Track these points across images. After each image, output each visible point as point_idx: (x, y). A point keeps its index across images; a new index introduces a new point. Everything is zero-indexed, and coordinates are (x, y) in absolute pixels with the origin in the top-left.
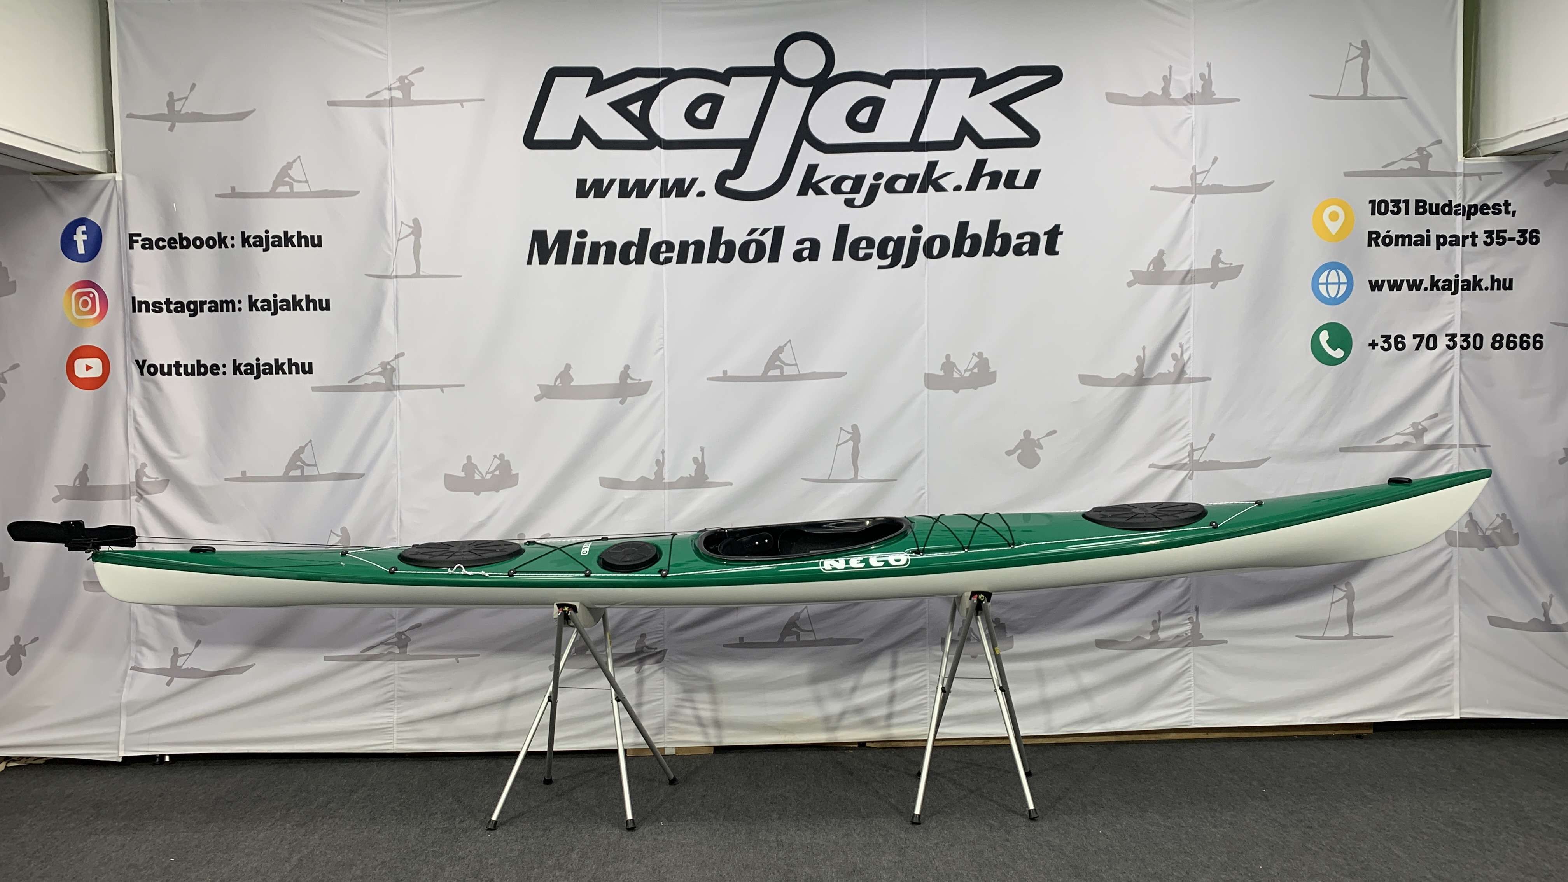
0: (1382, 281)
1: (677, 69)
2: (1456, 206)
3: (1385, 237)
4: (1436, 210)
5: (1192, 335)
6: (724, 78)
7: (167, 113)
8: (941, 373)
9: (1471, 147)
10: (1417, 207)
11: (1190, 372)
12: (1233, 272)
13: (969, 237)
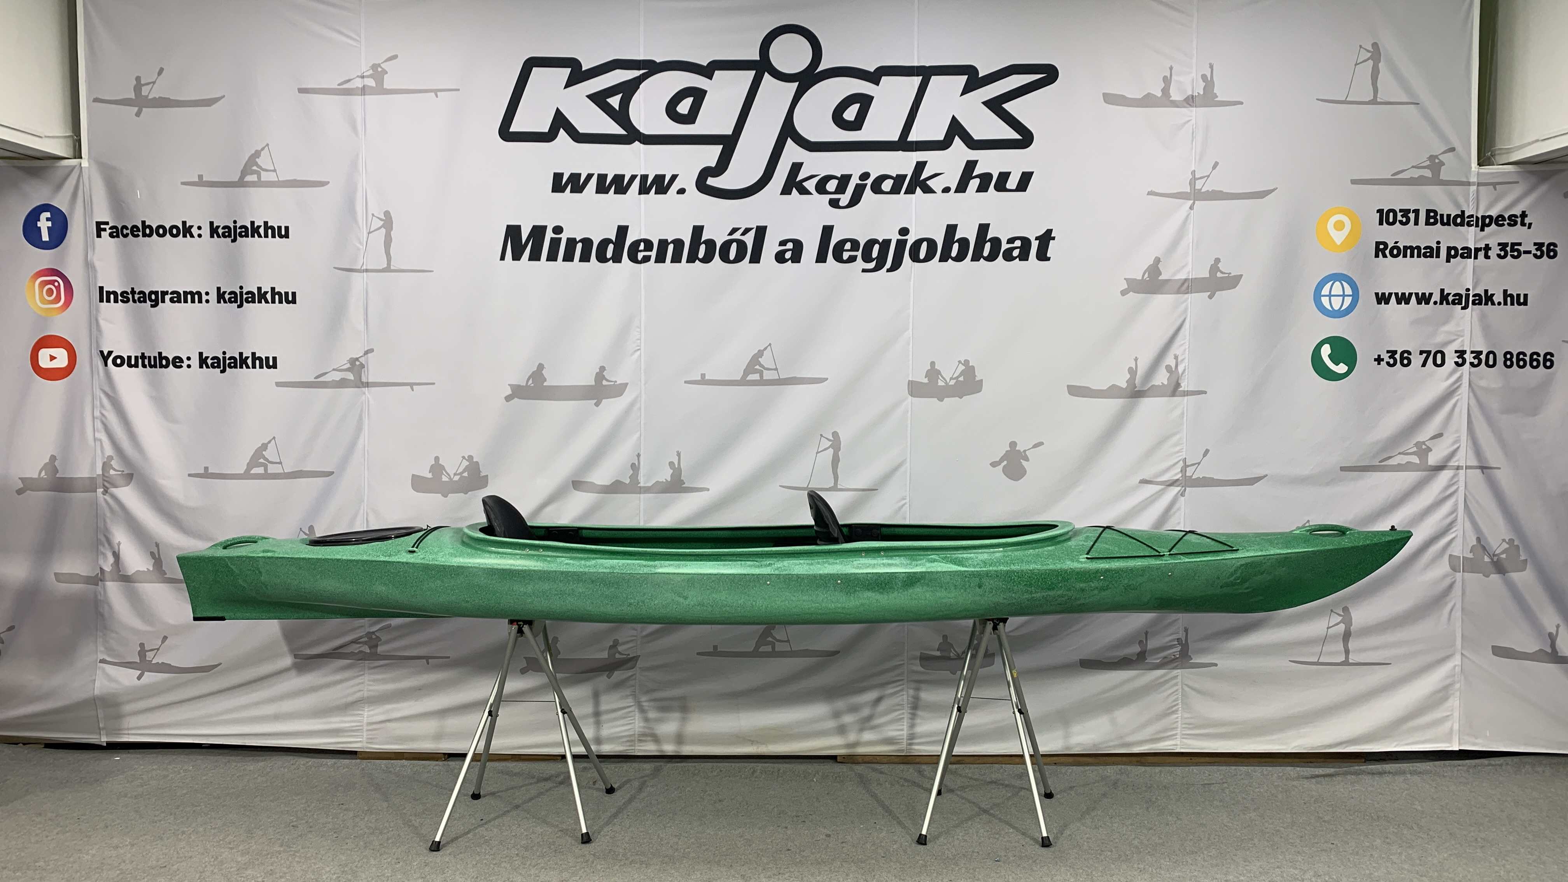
0: (1389, 293)
1: (658, 61)
2: (1468, 217)
3: (1393, 248)
4: (1447, 221)
5: (1187, 347)
6: (707, 71)
7: (134, 98)
8: (926, 381)
9: (1485, 156)
10: (1428, 217)
11: (1184, 386)
12: (1232, 282)
13: (956, 242)
